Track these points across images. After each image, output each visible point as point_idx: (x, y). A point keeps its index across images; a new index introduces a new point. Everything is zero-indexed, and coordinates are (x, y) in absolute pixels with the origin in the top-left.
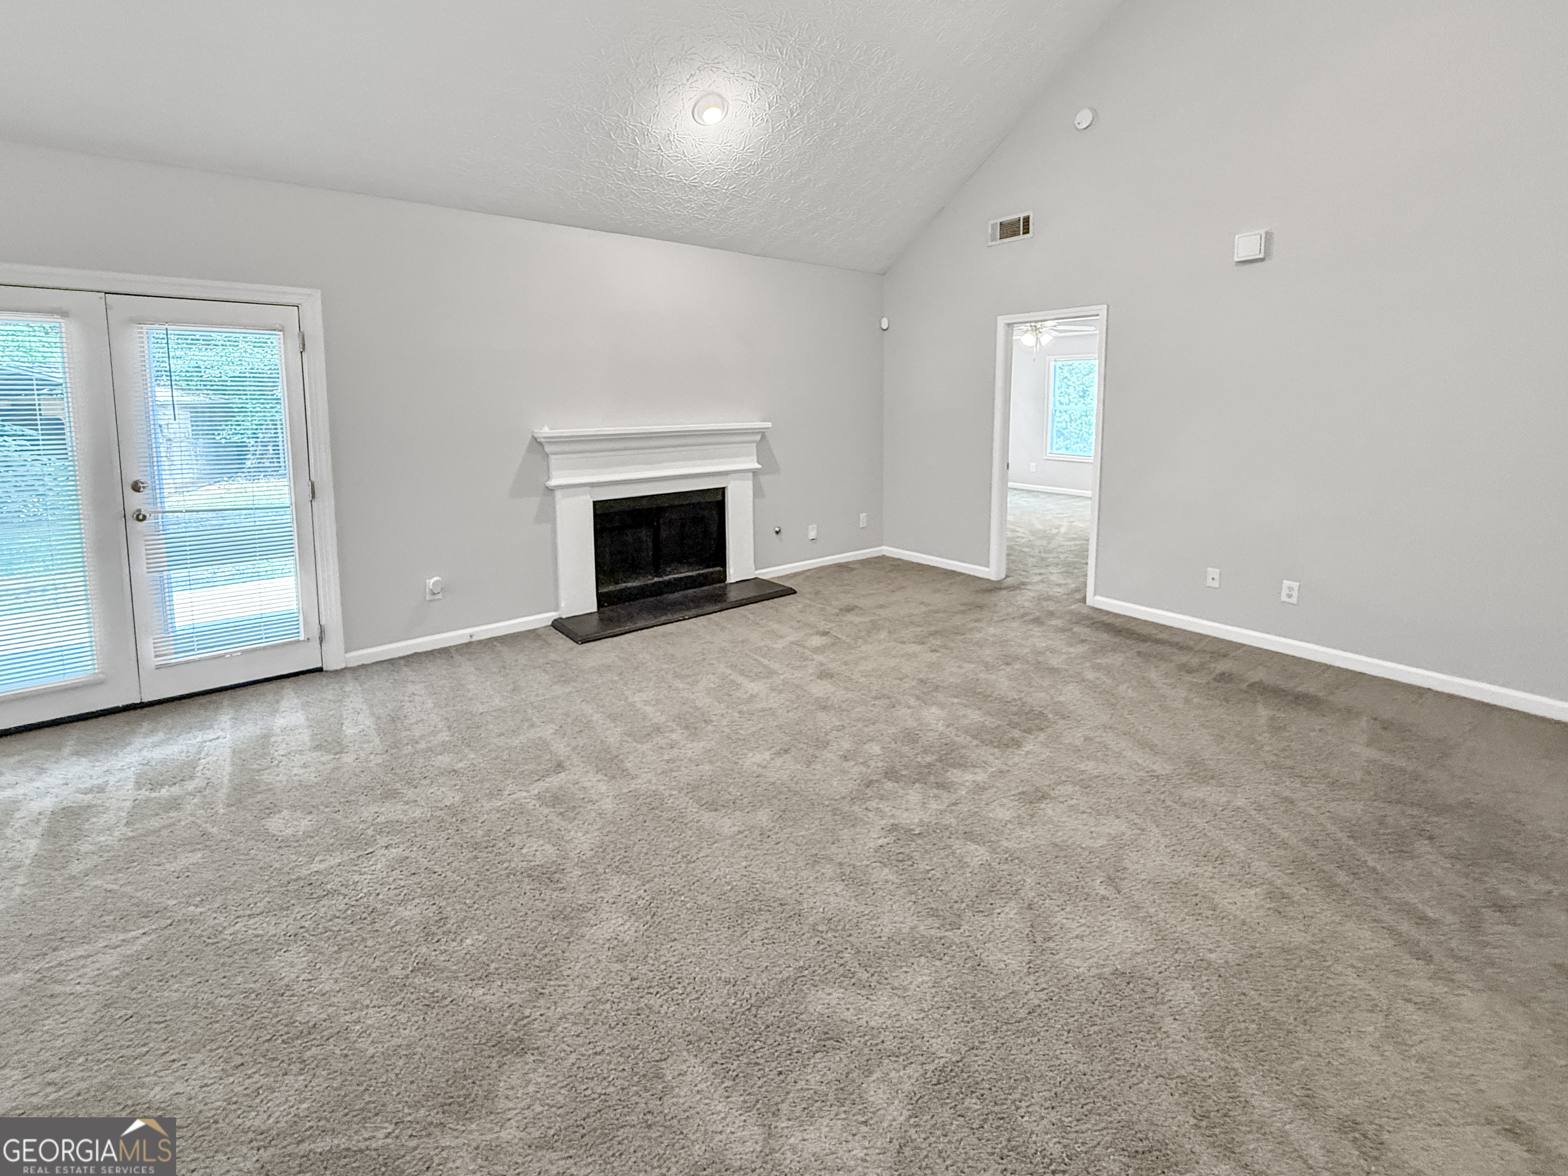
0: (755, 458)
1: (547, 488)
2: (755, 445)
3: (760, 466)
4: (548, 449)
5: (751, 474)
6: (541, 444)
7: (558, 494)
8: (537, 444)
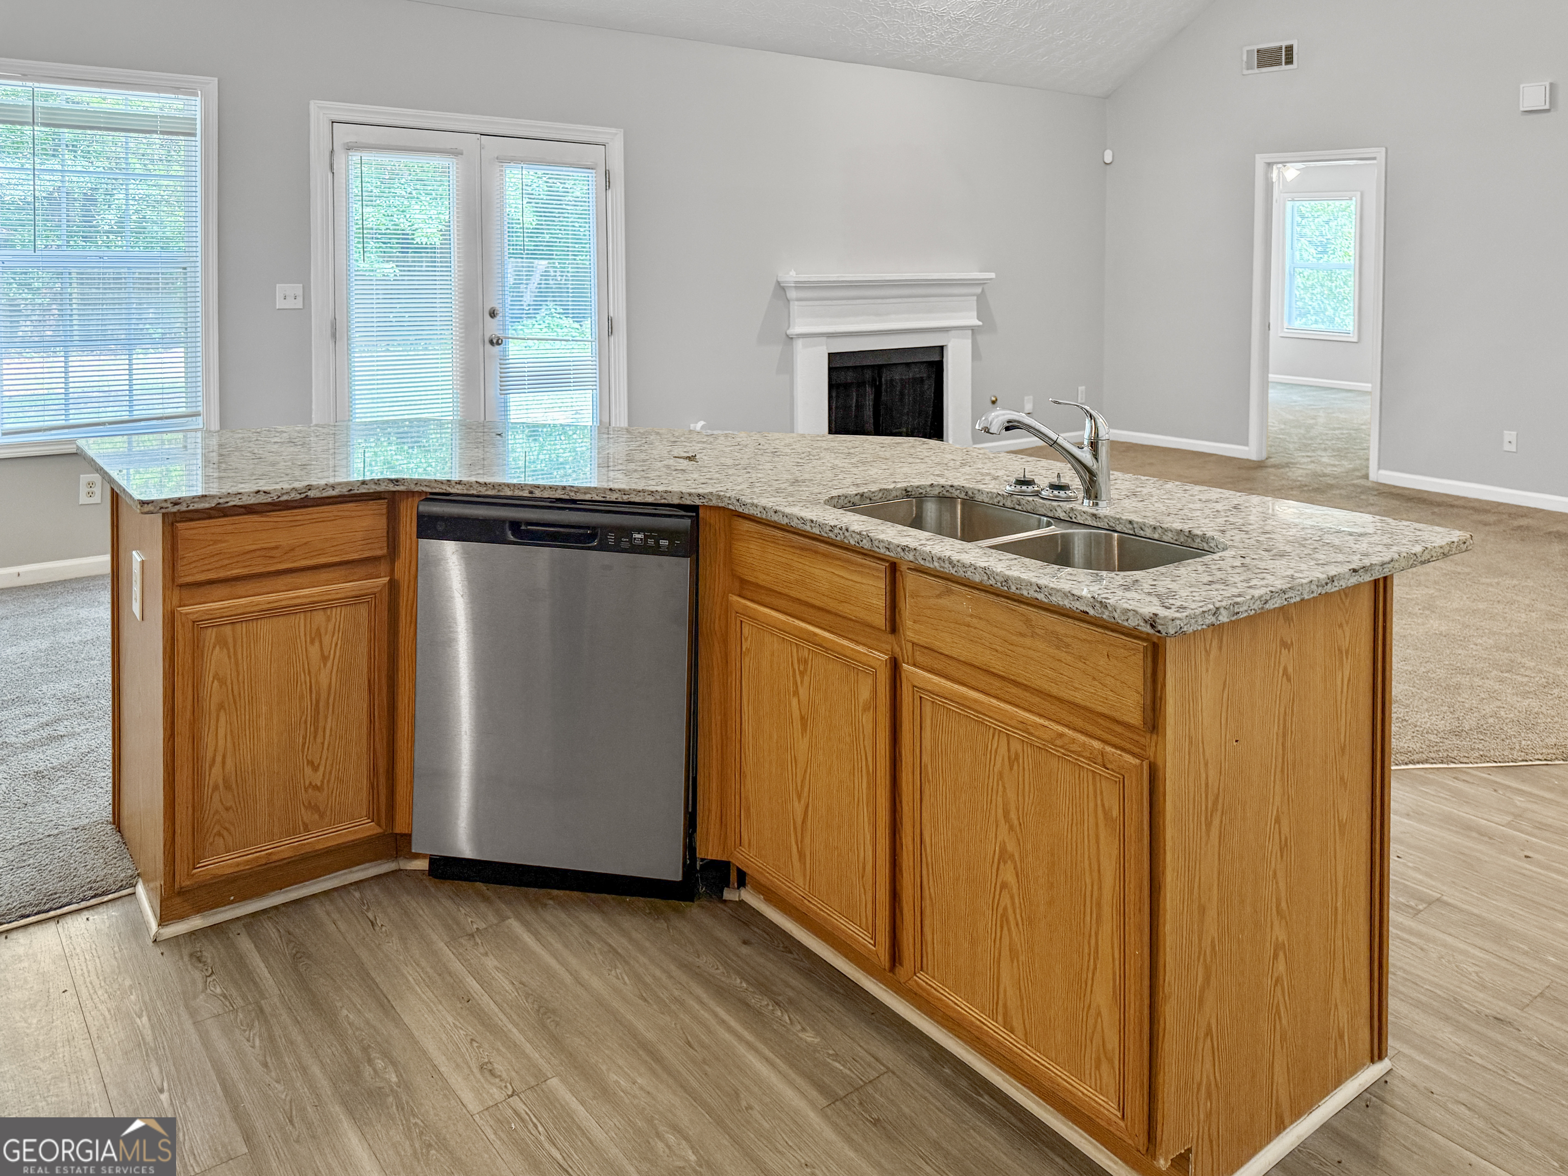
0: (975, 313)
1: (787, 336)
2: (975, 298)
3: (980, 323)
4: (792, 294)
5: (970, 332)
6: (783, 289)
7: (799, 344)
8: (781, 288)
